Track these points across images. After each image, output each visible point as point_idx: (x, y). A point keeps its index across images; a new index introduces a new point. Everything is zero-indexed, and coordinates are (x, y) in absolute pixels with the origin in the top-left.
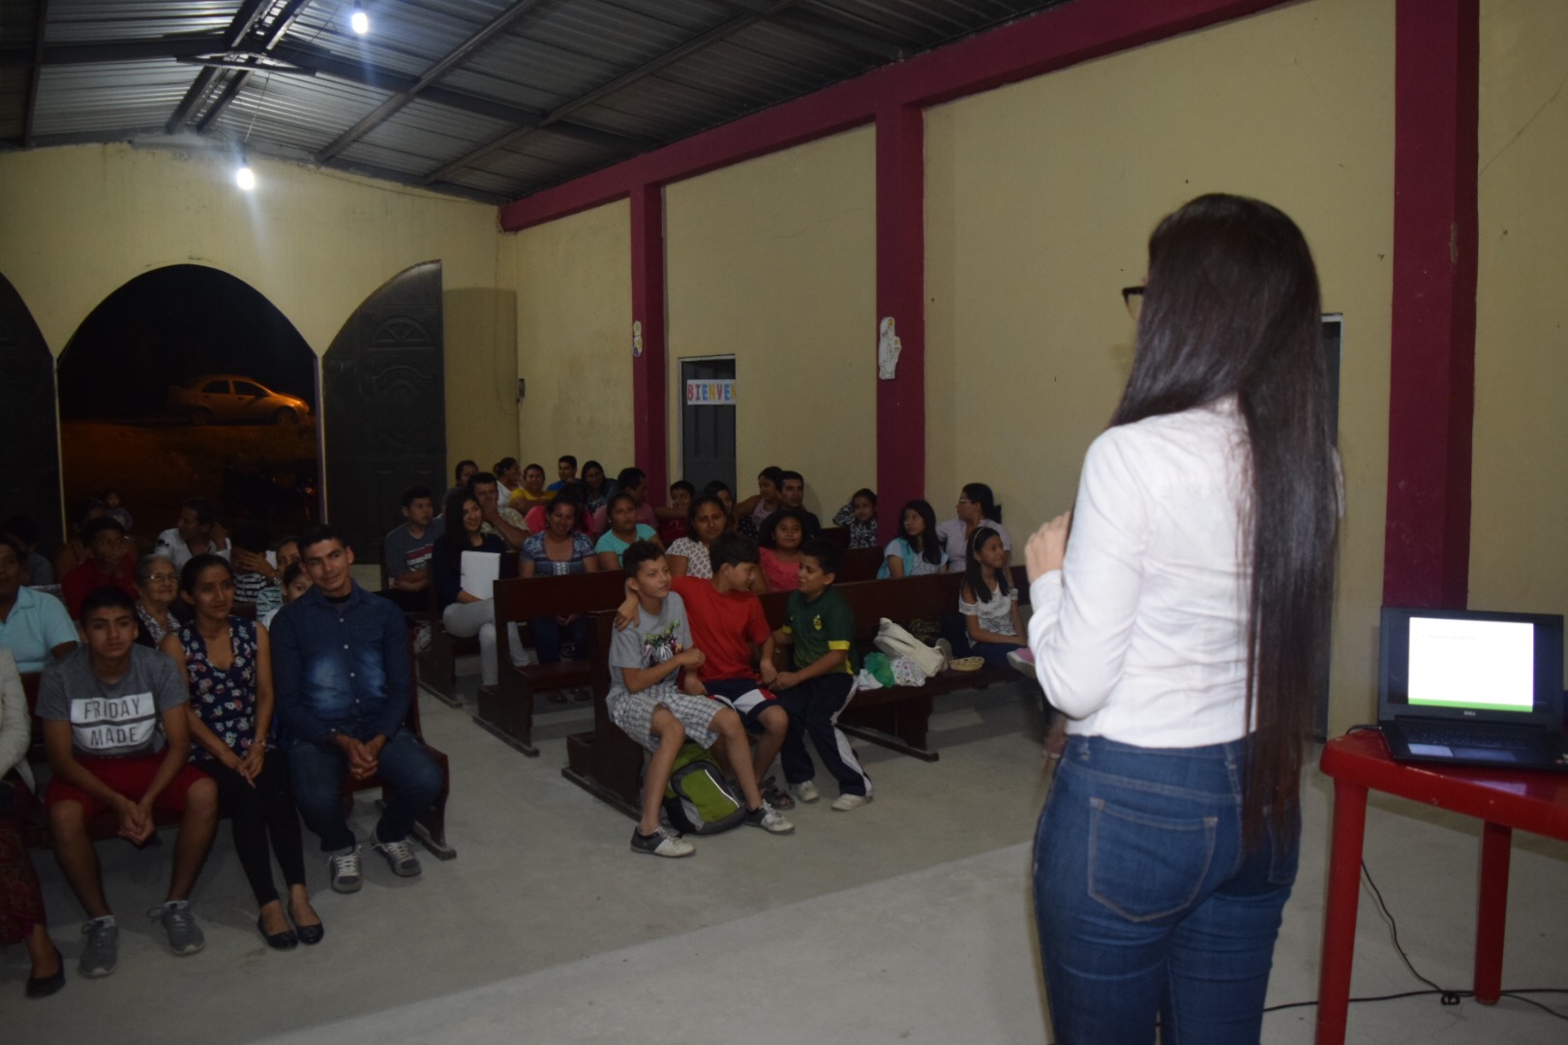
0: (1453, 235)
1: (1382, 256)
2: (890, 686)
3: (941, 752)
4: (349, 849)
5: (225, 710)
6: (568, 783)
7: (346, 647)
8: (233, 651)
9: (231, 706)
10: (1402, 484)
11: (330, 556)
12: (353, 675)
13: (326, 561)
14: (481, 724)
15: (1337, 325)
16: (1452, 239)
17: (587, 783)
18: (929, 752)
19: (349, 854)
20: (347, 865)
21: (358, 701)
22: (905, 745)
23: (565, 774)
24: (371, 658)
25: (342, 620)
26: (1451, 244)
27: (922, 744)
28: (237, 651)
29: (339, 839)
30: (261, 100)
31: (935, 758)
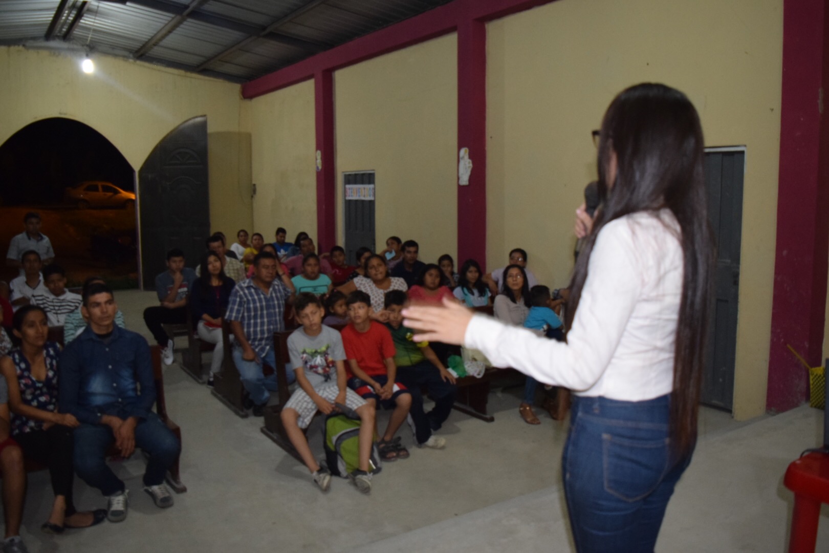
0: (821, 95)
1: (772, 110)
2: (463, 376)
3: (496, 415)
4: (120, 492)
5: (39, 402)
6: (264, 437)
7: (110, 367)
8: (46, 366)
9: (43, 399)
10: (785, 253)
11: (106, 302)
12: (115, 385)
13: (103, 305)
14: (215, 396)
15: (742, 153)
16: (820, 98)
17: (275, 438)
18: (488, 416)
19: (119, 495)
20: (118, 502)
21: (120, 400)
22: (473, 411)
23: (262, 431)
24: (126, 373)
25: (107, 349)
26: (820, 101)
27: (484, 412)
28: (48, 366)
29: (112, 486)
30: (95, 19)
31: (492, 420)
